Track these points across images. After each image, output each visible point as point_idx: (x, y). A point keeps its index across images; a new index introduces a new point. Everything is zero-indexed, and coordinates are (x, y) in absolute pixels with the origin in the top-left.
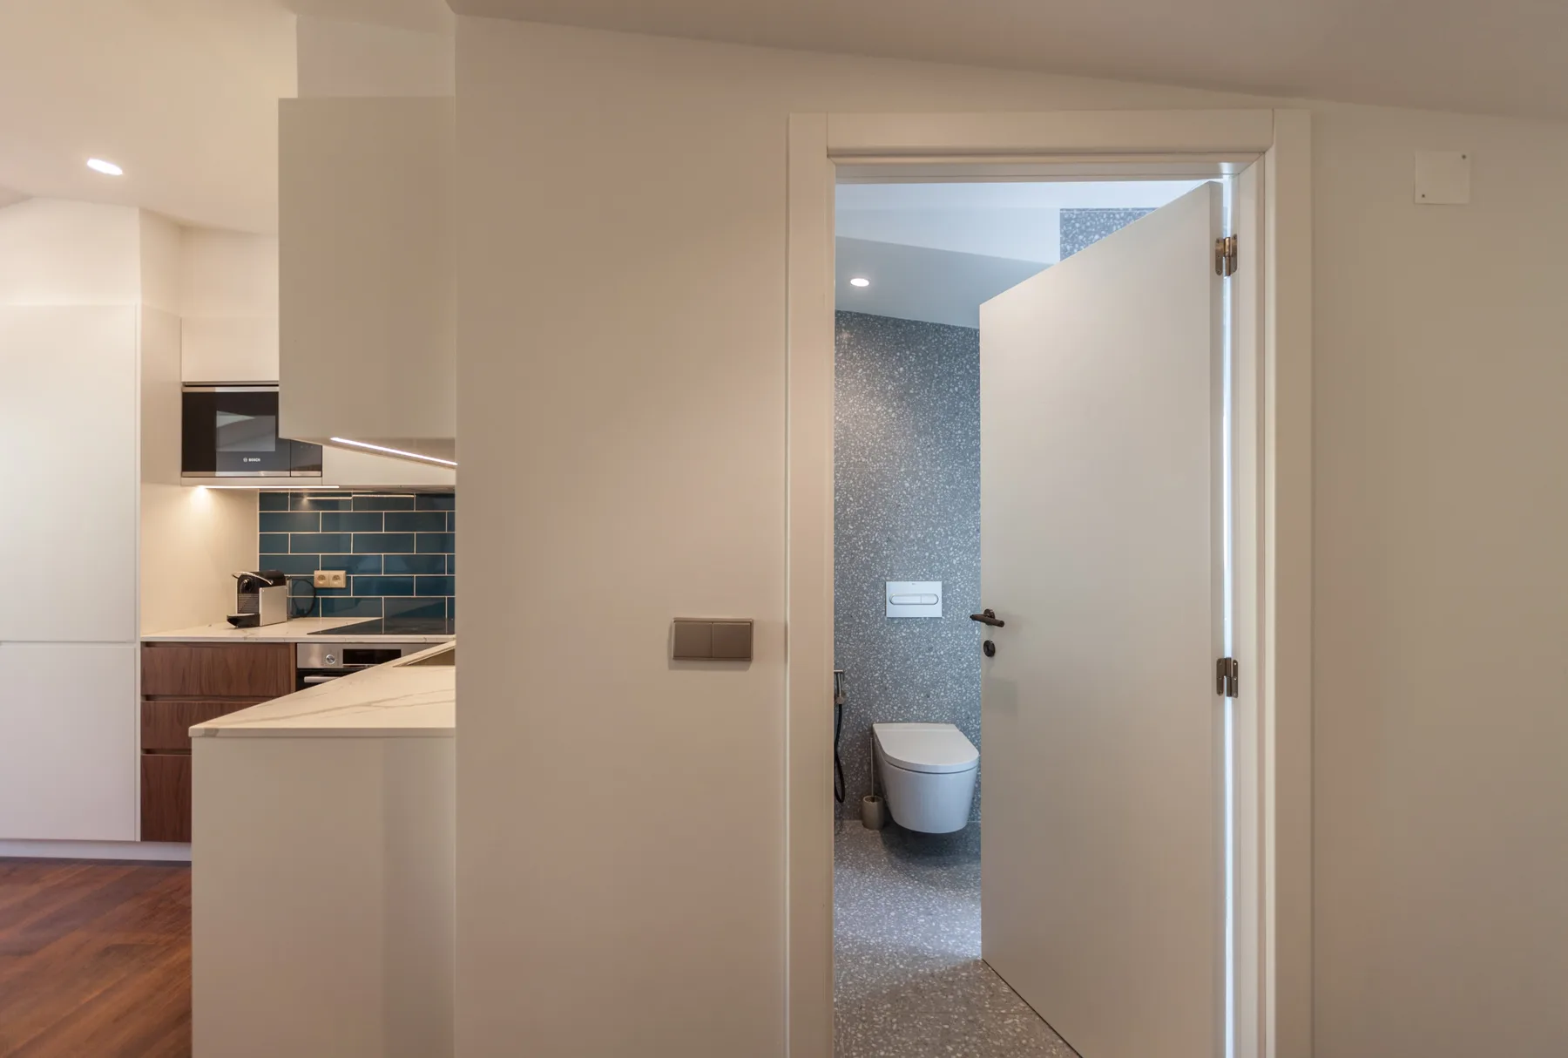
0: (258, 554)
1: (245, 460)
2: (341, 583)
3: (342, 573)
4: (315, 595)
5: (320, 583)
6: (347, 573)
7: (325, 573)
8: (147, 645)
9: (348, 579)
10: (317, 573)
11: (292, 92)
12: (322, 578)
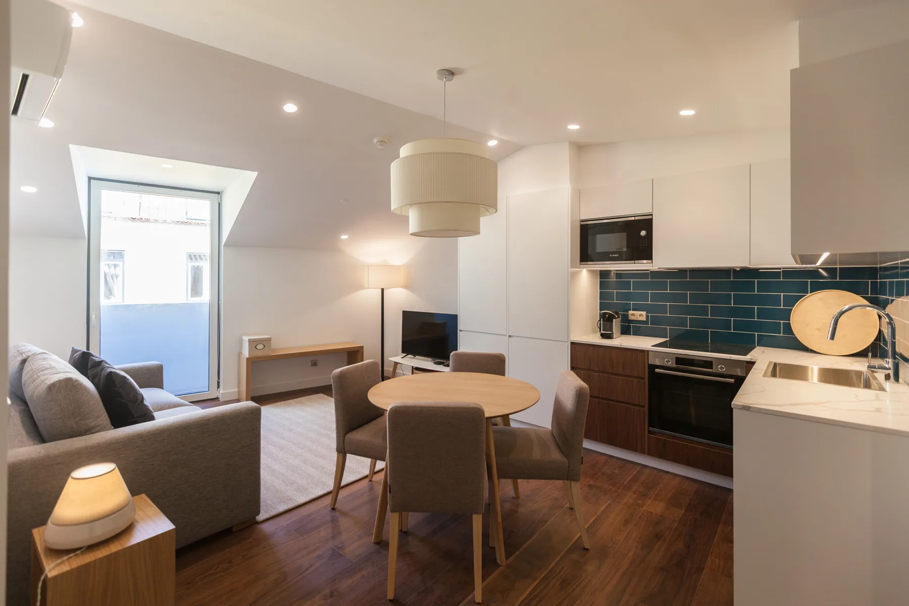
0: (599, 301)
1: (611, 256)
2: (644, 319)
3: (644, 313)
4: (629, 323)
5: (631, 318)
6: (647, 313)
7: (635, 312)
8: (572, 343)
9: (647, 316)
10: (631, 312)
11: (797, 66)
12: (633, 315)
